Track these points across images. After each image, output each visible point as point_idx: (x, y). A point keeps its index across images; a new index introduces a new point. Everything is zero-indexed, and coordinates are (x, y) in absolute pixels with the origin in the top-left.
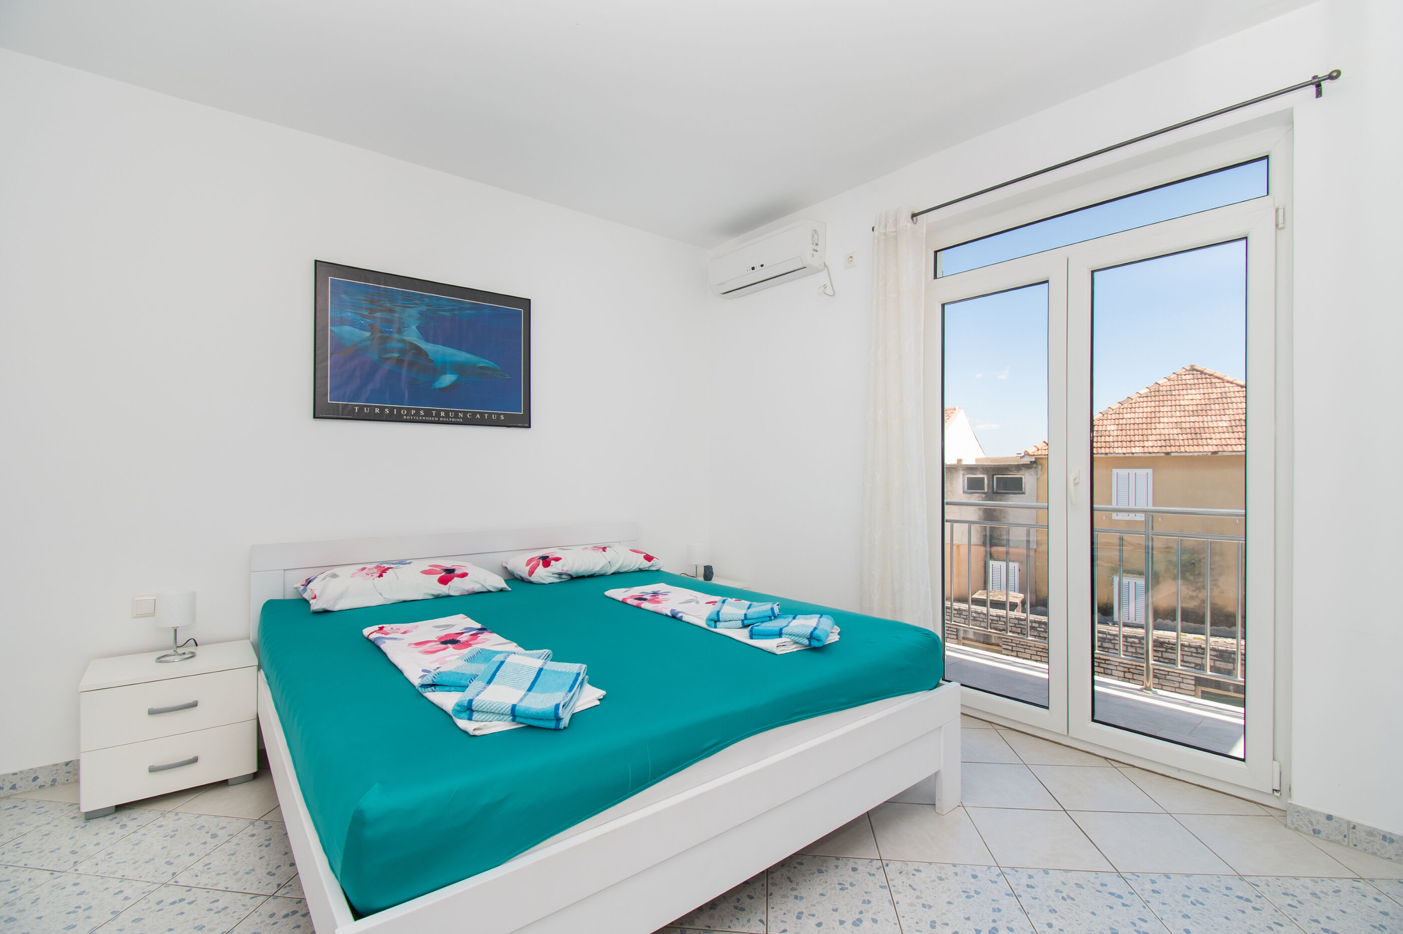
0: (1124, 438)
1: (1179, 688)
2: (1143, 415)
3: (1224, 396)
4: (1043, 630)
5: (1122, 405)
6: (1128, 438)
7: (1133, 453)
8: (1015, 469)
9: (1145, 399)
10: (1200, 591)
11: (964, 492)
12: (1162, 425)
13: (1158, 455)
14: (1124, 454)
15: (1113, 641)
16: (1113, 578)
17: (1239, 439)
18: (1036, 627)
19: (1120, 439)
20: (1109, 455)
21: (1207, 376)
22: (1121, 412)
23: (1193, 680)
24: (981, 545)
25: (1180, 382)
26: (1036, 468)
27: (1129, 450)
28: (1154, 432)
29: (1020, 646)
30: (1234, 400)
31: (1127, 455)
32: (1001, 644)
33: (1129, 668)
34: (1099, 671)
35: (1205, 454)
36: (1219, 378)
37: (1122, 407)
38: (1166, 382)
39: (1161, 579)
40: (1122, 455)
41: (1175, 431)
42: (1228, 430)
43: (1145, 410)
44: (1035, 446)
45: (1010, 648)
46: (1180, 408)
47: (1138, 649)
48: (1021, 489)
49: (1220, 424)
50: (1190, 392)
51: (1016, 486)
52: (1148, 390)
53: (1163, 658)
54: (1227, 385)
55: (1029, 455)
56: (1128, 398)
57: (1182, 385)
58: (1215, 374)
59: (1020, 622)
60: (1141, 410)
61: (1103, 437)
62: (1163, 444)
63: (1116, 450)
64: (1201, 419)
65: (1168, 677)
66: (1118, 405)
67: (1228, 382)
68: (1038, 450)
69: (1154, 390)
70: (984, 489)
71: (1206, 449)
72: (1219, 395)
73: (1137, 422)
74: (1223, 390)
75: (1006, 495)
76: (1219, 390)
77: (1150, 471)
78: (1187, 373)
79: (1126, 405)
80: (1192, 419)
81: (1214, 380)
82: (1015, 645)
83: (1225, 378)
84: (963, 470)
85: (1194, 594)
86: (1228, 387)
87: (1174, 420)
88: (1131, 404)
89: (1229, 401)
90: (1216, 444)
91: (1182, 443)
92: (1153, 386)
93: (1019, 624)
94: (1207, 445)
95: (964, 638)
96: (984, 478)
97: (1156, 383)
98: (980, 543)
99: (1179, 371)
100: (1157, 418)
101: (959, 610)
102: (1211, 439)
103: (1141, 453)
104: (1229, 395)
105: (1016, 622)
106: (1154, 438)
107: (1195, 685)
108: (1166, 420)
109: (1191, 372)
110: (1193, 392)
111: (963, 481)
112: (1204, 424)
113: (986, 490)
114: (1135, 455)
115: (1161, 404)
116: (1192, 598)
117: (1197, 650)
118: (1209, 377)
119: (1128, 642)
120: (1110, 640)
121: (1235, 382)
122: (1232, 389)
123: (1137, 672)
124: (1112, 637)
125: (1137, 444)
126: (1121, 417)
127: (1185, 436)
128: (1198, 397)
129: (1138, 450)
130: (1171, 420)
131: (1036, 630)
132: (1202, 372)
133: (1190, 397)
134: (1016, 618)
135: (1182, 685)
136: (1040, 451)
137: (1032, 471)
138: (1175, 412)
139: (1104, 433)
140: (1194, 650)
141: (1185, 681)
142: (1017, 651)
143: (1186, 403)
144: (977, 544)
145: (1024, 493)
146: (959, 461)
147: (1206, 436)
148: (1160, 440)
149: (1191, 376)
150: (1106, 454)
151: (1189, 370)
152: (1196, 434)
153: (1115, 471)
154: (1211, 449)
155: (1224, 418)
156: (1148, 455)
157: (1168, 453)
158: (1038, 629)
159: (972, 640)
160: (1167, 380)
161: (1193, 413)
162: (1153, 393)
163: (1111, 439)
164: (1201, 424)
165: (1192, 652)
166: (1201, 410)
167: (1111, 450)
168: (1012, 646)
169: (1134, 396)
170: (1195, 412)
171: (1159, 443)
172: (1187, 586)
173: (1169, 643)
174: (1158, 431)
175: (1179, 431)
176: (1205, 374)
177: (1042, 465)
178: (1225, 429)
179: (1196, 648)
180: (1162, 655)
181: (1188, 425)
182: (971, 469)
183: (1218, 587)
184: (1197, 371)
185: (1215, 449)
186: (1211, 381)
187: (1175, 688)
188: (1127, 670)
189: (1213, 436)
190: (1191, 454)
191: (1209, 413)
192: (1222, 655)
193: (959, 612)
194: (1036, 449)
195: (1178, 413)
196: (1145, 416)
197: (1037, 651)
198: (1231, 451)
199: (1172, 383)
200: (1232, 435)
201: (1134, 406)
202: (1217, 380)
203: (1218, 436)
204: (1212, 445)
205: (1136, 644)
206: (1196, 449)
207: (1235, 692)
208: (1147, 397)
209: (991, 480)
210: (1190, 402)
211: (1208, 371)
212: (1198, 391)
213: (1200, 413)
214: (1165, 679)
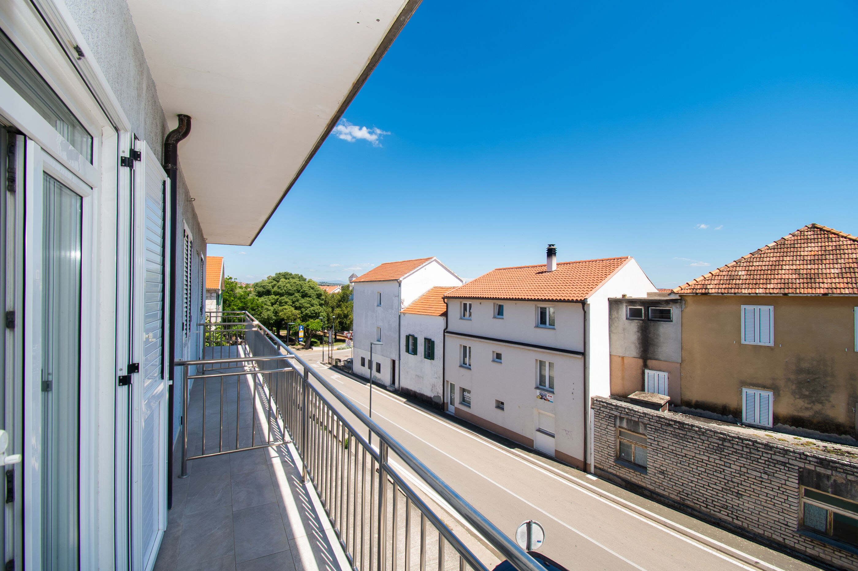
0: (751, 281)
1: (785, 484)
2: (769, 263)
3: (838, 248)
4: (677, 427)
5: (753, 255)
6: (754, 282)
7: (757, 294)
8: (665, 303)
9: (772, 251)
10: (814, 404)
11: (627, 319)
12: (783, 272)
13: (778, 295)
14: (749, 294)
15: (731, 442)
16: (742, 389)
17: (847, 283)
18: (672, 425)
19: (747, 282)
20: (737, 295)
21: (825, 232)
22: (752, 261)
23: (796, 479)
24: (639, 358)
25: (802, 237)
26: (681, 303)
27: (753, 291)
28: (776, 276)
29: (660, 437)
30: (846, 251)
31: (752, 295)
32: (646, 434)
33: (744, 464)
34: (720, 463)
35: (817, 295)
36: (834, 234)
37: (753, 257)
38: (790, 238)
39: (781, 392)
40: (748, 295)
41: (794, 276)
42: (838, 276)
43: (771, 259)
44: (680, 287)
45: (653, 438)
46: (800, 258)
47: (752, 450)
48: (670, 318)
49: (832, 271)
50: (810, 245)
51: (665, 316)
52: (776, 244)
53: (772, 459)
54: (841, 239)
55: (674, 293)
56: (759, 249)
57: (804, 239)
58: (832, 231)
59: (660, 420)
60: (768, 259)
61: (734, 280)
62: (783, 287)
63: (743, 291)
64: (816, 266)
65: (776, 475)
66: (750, 256)
67: (842, 237)
68: (682, 289)
69: (780, 243)
70: (642, 317)
71: (818, 291)
72: (834, 248)
73: (764, 269)
74: (838, 243)
75: (658, 322)
76: (834, 244)
77: (772, 308)
78: (809, 230)
79: (756, 256)
80: (809, 267)
81: (831, 236)
82: (656, 436)
83: (840, 234)
84: (626, 303)
85: (809, 406)
86: (842, 241)
87: (794, 267)
88: (761, 254)
89: (842, 252)
90: (827, 287)
91: (798, 286)
92: (780, 240)
93: (659, 421)
94: (819, 288)
95: (619, 427)
96: (642, 309)
97: (782, 238)
98: (639, 356)
99: (802, 228)
100: (780, 266)
101: (616, 406)
102: (823, 283)
103: (763, 293)
104: (842, 247)
105: (658, 419)
106: (776, 281)
107: (798, 484)
108: (787, 267)
109: (812, 230)
110: (813, 245)
111: (626, 311)
112: (818, 271)
113: (643, 318)
114: (758, 295)
115: (785, 255)
116: (807, 409)
117: (800, 456)
118: (826, 233)
119: (744, 444)
120: (730, 440)
121: (849, 237)
122: (845, 243)
123: (751, 468)
124: (731, 439)
125: (761, 286)
126: (751, 265)
127: (801, 281)
128: (816, 249)
129: (761, 291)
130: (791, 267)
131: (672, 427)
132: (821, 229)
133: (810, 249)
134: (657, 416)
135: (787, 483)
136: (683, 290)
137: (678, 305)
138: (796, 261)
139: (735, 277)
140: (798, 456)
141: (789, 479)
142: (658, 441)
143: (806, 253)
144: (636, 357)
145: (672, 321)
146: (624, 296)
147: (819, 281)
148: (780, 284)
149: (812, 233)
150: (735, 293)
151: (811, 228)
152: (811, 279)
153: (743, 307)
154: (822, 291)
155: (836, 266)
156: (769, 295)
157: (785, 294)
158: (674, 426)
159: (626, 429)
160: (792, 236)
161: (811, 262)
162: (779, 246)
163: (741, 282)
164: (816, 271)
165: (796, 457)
166: (818, 260)
167: (739, 291)
168: (654, 437)
169: (764, 249)
170: (812, 261)
171: (779, 286)
172: (803, 400)
173: (777, 448)
174: (780, 276)
175: (797, 276)
176: (824, 231)
177: (685, 301)
178: (836, 275)
179: (800, 454)
180: (771, 456)
181: (805, 272)
182: (632, 302)
183: (830, 402)
184: (817, 228)
185: (826, 291)
186: (828, 236)
187: (782, 484)
188: (742, 465)
189: (825, 281)
190: (805, 295)
191: (824, 262)
192: (822, 462)
193: (616, 407)
194: (680, 289)
195: (798, 261)
196: (771, 264)
197: (673, 443)
198: (839, 294)
199: (796, 238)
200: (841, 280)
201: (762, 256)
202: (833, 236)
203: (829, 281)
204: (823, 288)
205: (750, 445)
206: (810, 291)
207: (833, 493)
208: (774, 249)
209: (647, 310)
210: (810, 253)
211: (827, 228)
212: (816, 244)
213: (816, 262)
214: (774, 476)
